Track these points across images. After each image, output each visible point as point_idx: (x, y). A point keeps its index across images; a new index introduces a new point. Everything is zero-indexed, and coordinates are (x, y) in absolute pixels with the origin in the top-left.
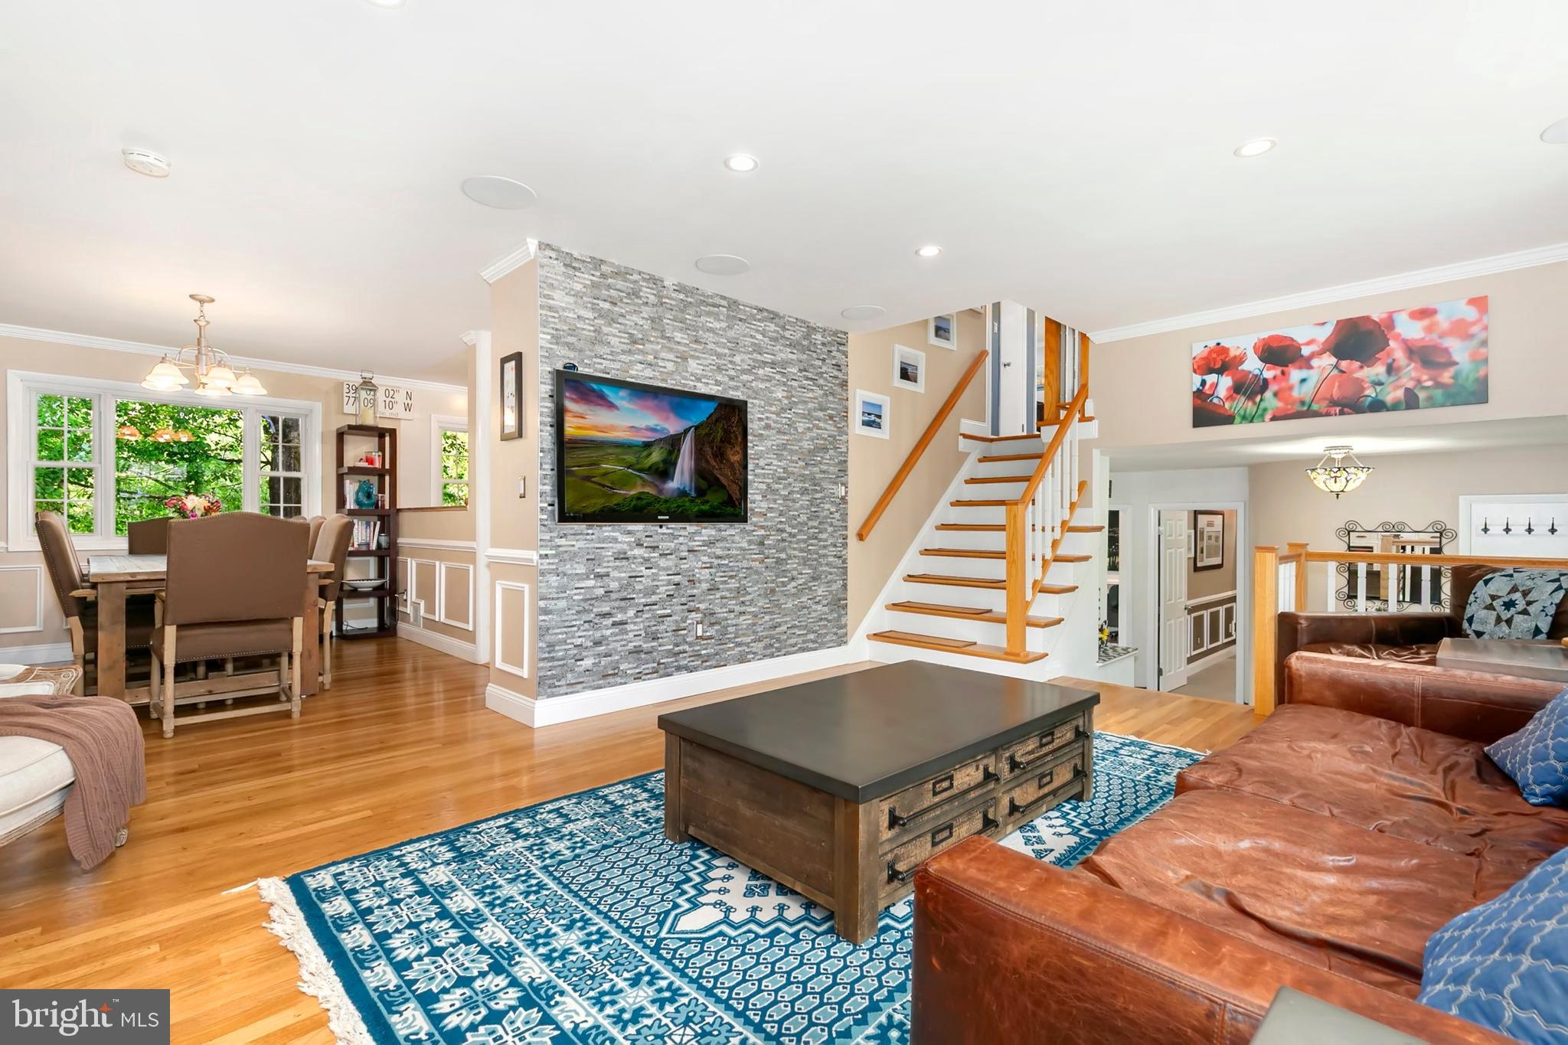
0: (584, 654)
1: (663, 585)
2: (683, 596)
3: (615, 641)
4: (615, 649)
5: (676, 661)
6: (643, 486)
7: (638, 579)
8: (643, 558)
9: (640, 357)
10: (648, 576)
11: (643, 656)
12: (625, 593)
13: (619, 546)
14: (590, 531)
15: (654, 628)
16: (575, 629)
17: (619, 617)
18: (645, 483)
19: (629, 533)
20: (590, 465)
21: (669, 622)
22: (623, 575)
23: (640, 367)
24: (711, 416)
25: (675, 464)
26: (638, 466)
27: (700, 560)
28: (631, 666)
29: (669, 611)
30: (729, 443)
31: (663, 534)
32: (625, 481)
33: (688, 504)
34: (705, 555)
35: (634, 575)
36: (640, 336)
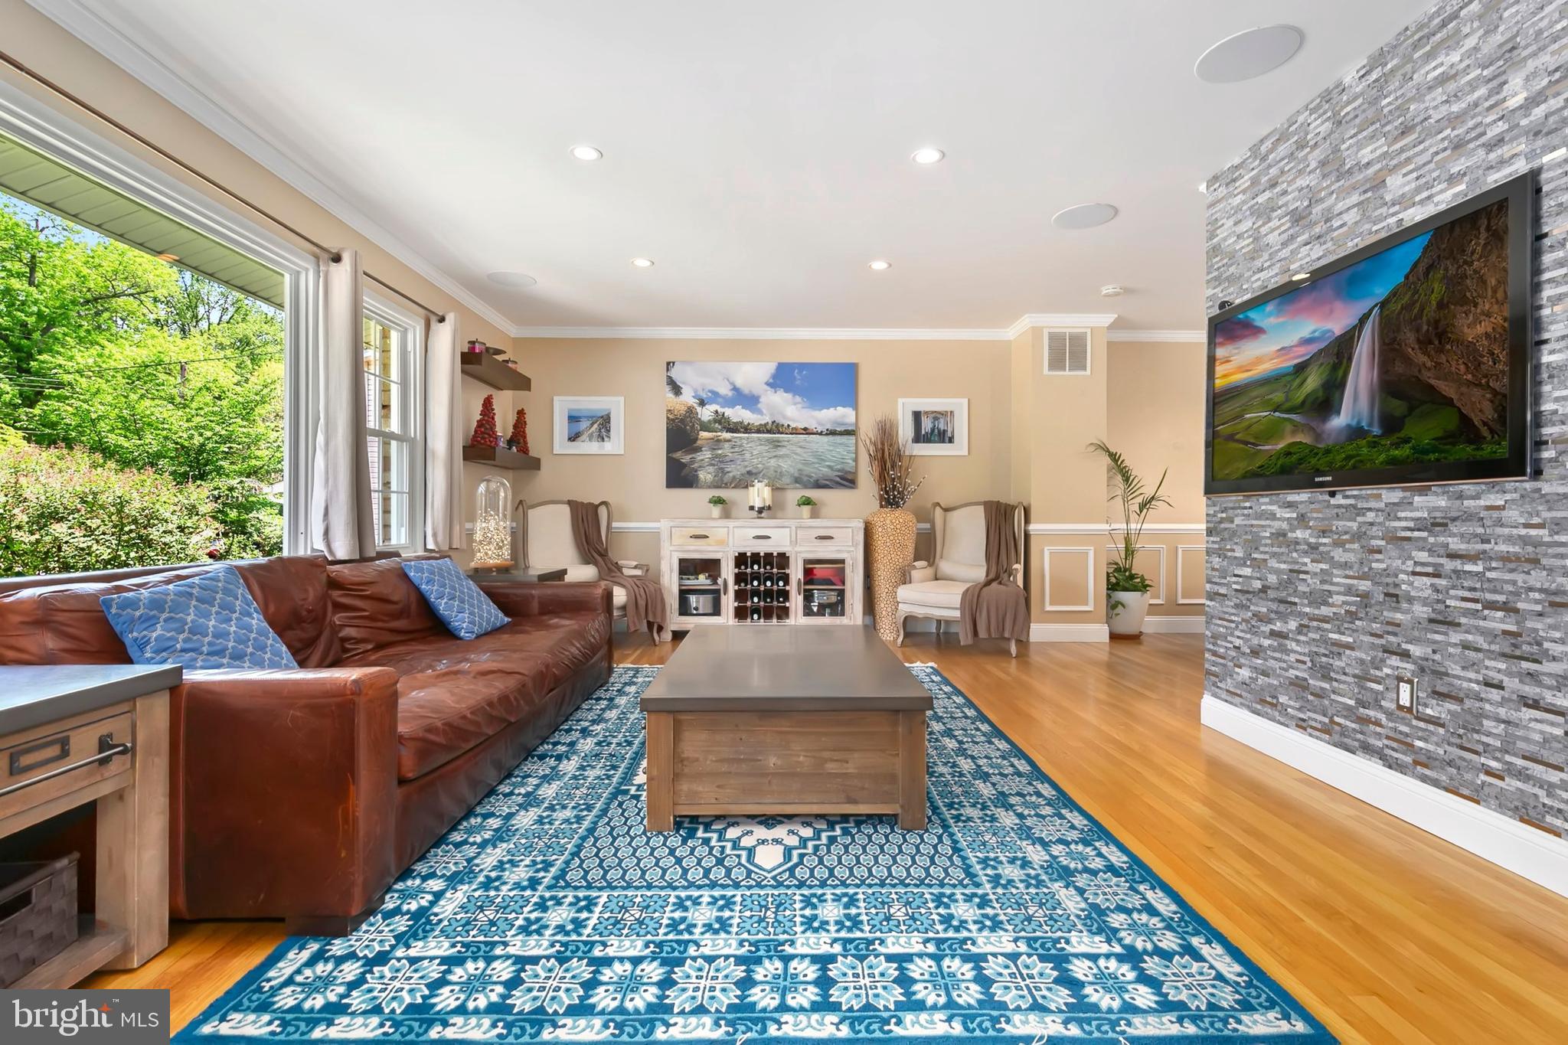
0: (1242, 660)
1: (1338, 593)
2: (1375, 619)
3: (1276, 659)
4: (1274, 670)
5: (1362, 733)
6: (1294, 432)
7: (1302, 576)
8: (1309, 544)
9: (1305, 237)
10: (1316, 574)
11: (1310, 698)
12: (1284, 594)
13: (1276, 524)
14: (1247, 504)
15: (1324, 659)
16: (1233, 625)
17: (1278, 626)
18: (1297, 428)
19: (1290, 505)
20: (1234, 419)
21: (1349, 657)
22: (1283, 566)
23: (1305, 250)
24: (1416, 265)
25: (1342, 385)
26: (1288, 405)
27: (1410, 558)
28: (1292, 703)
29: (1350, 640)
30: (1463, 301)
31: (1339, 506)
32: (1271, 432)
33: (1365, 450)
34: (1422, 549)
35: (1296, 567)
36: (1306, 203)
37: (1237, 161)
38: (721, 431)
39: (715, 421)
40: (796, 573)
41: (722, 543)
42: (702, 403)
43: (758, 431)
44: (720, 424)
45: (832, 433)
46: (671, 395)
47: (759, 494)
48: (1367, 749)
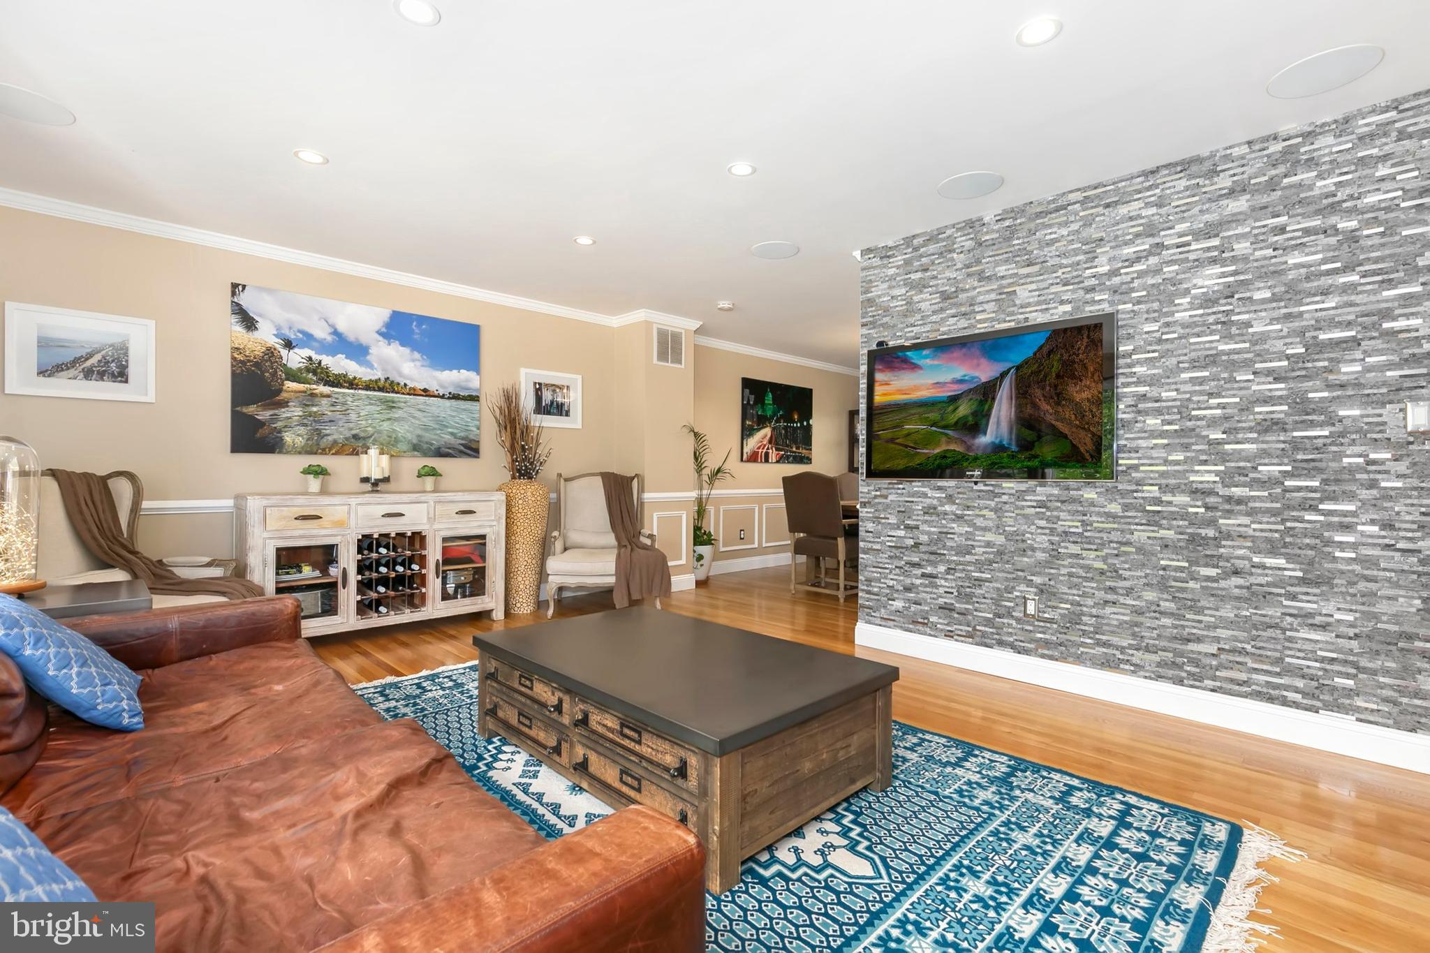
0: (896, 595)
1: (980, 547)
2: (1008, 562)
3: (927, 592)
4: (925, 600)
5: (997, 634)
6: (948, 443)
7: (949, 536)
8: (956, 515)
9: (953, 311)
10: (962, 534)
11: (956, 615)
12: (935, 548)
13: (928, 501)
14: (901, 486)
15: (968, 590)
16: (887, 571)
17: (929, 570)
18: (950, 440)
19: (940, 488)
20: (895, 427)
21: (987, 587)
22: (933, 529)
23: (952, 320)
24: (1041, 347)
25: (988, 415)
26: (943, 423)
27: (1033, 524)
28: (941, 621)
29: (989, 576)
30: (1073, 377)
31: (980, 491)
32: (929, 440)
33: (1006, 460)
34: (1042, 519)
35: (945, 530)
36: (953, 289)
37: (891, 244)
38: (317, 383)
39: (308, 370)
40: (434, 553)
41: (340, 524)
42: (289, 345)
43: (367, 388)
44: (315, 373)
45: (455, 397)
46: (239, 329)
47: (374, 463)
48: (1001, 644)
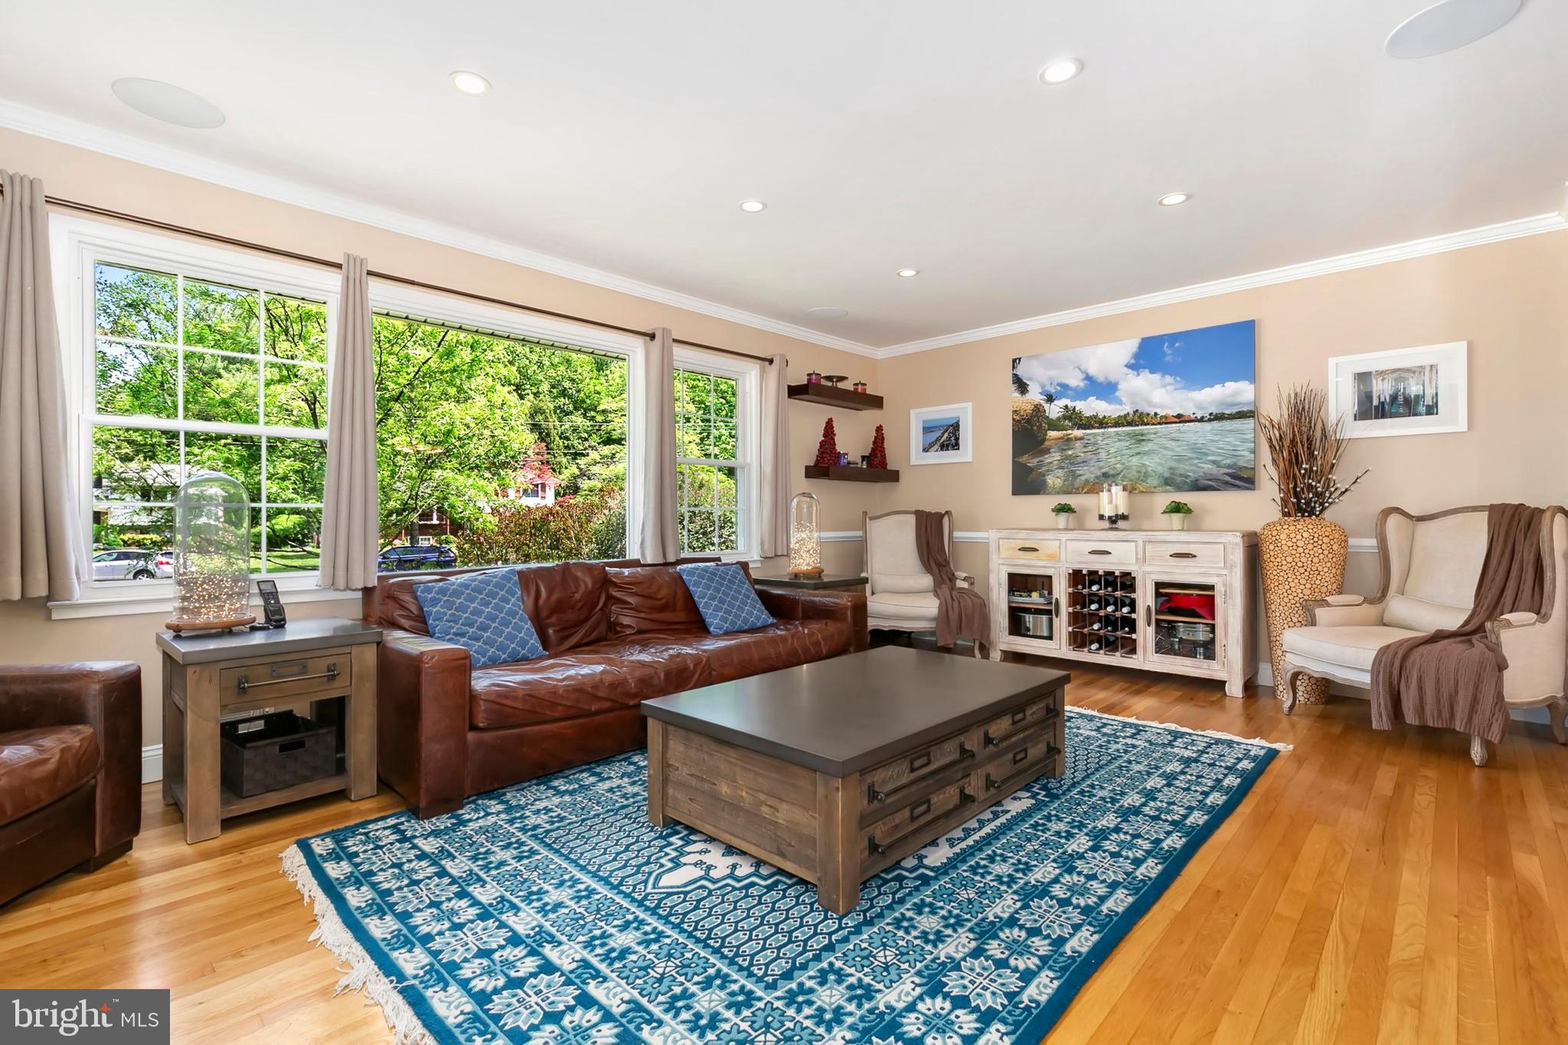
38: (1072, 428)
39: (1065, 417)
40: (1145, 598)
42: (1050, 399)
43: (1117, 424)
44: (1070, 420)
45: (1219, 417)
46: (1017, 395)
47: (1114, 500)
